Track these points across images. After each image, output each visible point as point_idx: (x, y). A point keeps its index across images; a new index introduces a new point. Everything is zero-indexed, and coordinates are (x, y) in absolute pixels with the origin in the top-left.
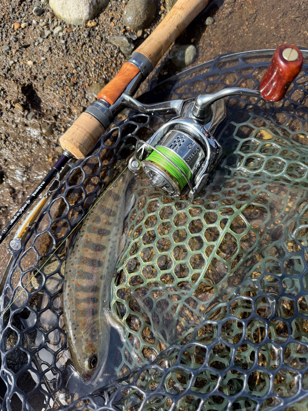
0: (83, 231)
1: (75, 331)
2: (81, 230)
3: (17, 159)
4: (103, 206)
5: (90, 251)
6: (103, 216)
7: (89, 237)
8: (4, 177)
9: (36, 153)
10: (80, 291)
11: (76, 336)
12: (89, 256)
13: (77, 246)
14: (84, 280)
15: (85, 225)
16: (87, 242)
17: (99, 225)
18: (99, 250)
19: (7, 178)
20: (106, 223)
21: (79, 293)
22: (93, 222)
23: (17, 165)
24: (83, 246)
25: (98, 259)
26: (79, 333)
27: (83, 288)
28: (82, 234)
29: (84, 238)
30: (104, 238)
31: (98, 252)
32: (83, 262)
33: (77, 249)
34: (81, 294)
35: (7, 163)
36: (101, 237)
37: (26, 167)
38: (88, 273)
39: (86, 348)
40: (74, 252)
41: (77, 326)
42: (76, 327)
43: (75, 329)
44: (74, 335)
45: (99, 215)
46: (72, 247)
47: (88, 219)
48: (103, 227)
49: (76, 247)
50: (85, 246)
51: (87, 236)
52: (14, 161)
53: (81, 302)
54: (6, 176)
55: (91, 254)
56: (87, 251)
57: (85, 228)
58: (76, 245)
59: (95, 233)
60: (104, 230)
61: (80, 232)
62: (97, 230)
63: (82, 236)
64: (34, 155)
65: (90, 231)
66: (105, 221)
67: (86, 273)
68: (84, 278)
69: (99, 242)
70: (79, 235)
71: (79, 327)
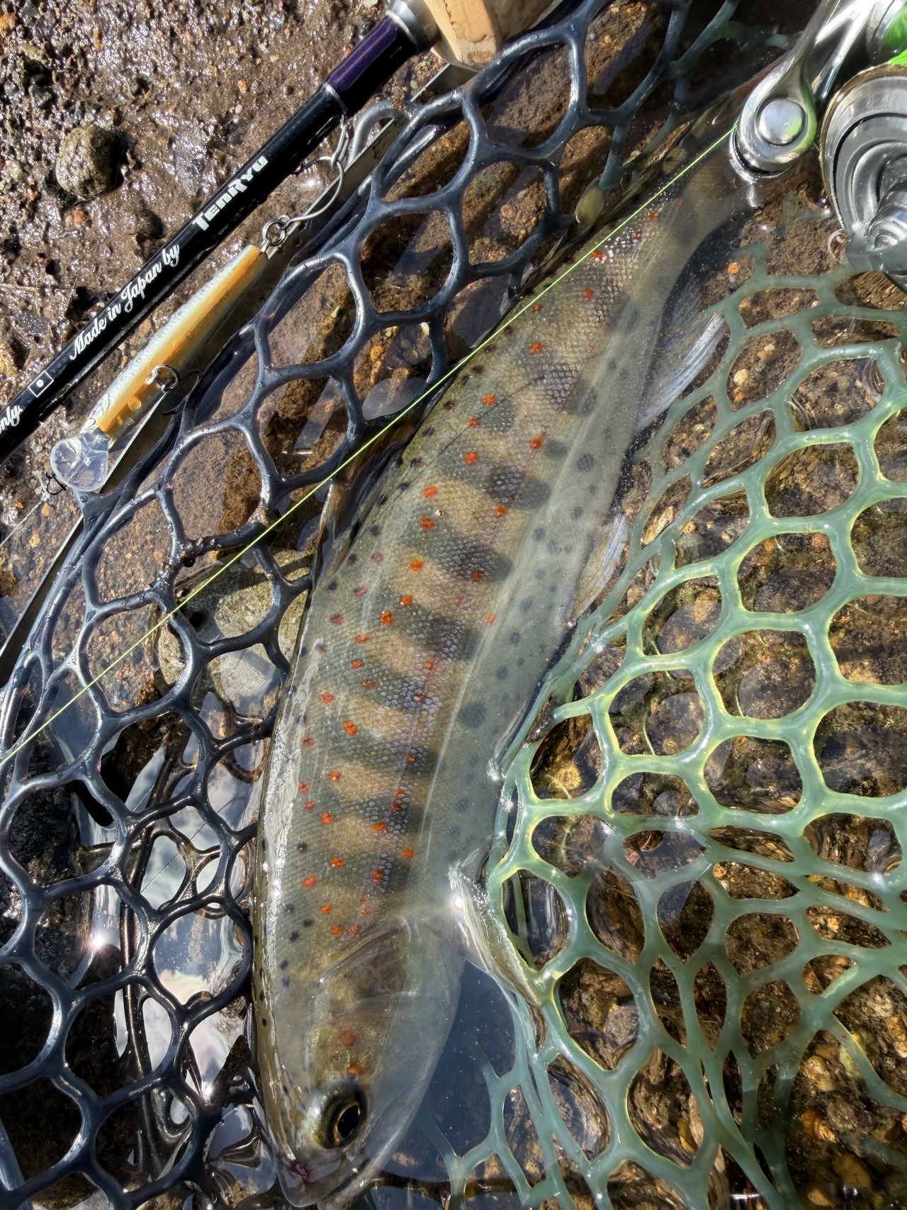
0: (416, 462)
1: (292, 948)
2: (407, 455)
3: (189, 80)
4: (540, 346)
5: (435, 573)
6: (531, 403)
7: (442, 496)
8: (127, 163)
9: (273, 59)
10: (350, 759)
11: (292, 971)
12: (422, 598)
13: (375, 531)
14: (381, 711)
15: (429, 432)
16: (428, 523)
17: (500, 447)
18: (477, 576)
19: (139, 166)
20: (538, 443)
21: (345, 767)
22: (476, 422)
23: (185, 110)
24: (402, 540)
25: (464, 617)
26: (309, 961)
27: (370, 749)
28: (407, 473)
29: (414, 497)
30: (515, 518)
31: (471, 587)
32: (389, 619)
33: (370, 546)
34: (353, 775)
35: (146, 96)
36: (502, 512)
37: (222, 121)
38: (404, 680)
39: (323, 1045)
40: (353, 559)
41: (308, 923)
42: (303, 930)
43: (295, 937)
44: (284, 965)
45: (511, 389)
46: (348, 533)
47: (449, 405)
48: (520, 462)
49: (369, 537)
50: (411, 542)
51: (430, 492)
52: (175, 93)
53: (344, 814)
54: (134, 157)
55: (433, 589)
56: (418, 566)
57: (424, 448)
58: (367, 524)
59: (472, 481)
60: (523, 475)
61: (400, 462)
62: (485, 471)
63: (405, 486)
64: (265, 68)
65: (448, 469)
66: (536, 431)
67: (397, 676)
68: (379, 700)
69: (486, 539)
70: (393, 476)
71: (312, 932)
